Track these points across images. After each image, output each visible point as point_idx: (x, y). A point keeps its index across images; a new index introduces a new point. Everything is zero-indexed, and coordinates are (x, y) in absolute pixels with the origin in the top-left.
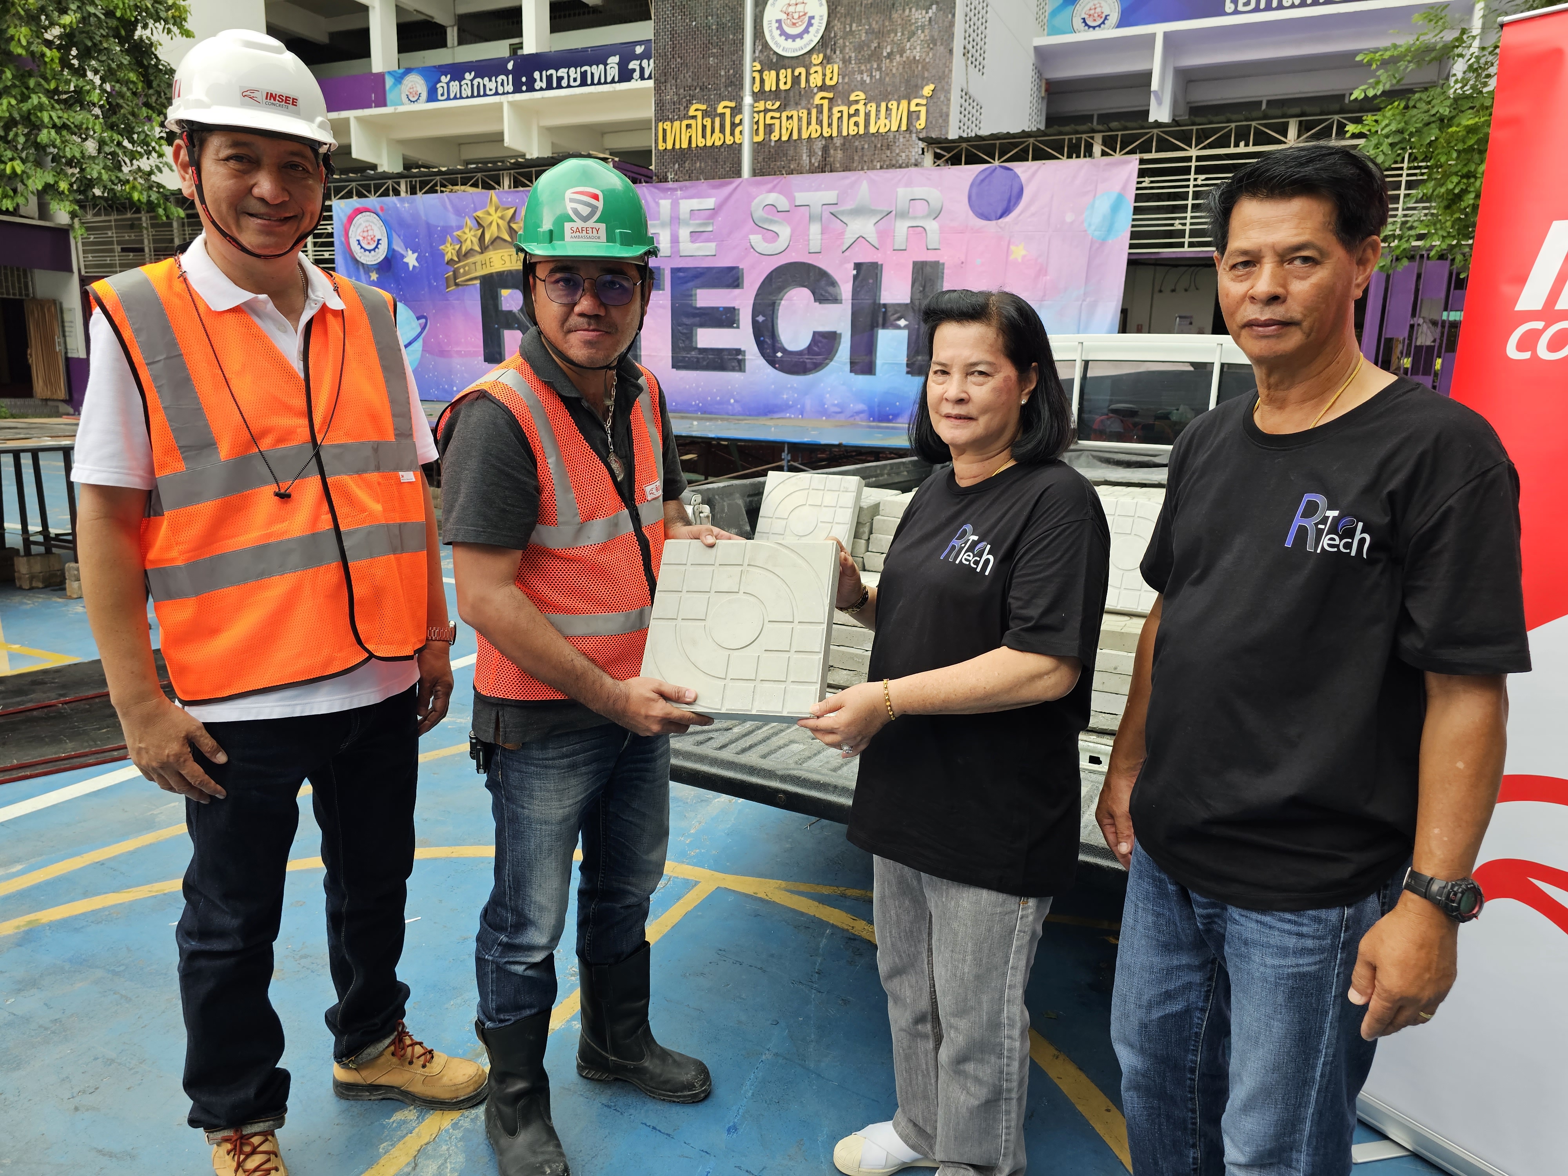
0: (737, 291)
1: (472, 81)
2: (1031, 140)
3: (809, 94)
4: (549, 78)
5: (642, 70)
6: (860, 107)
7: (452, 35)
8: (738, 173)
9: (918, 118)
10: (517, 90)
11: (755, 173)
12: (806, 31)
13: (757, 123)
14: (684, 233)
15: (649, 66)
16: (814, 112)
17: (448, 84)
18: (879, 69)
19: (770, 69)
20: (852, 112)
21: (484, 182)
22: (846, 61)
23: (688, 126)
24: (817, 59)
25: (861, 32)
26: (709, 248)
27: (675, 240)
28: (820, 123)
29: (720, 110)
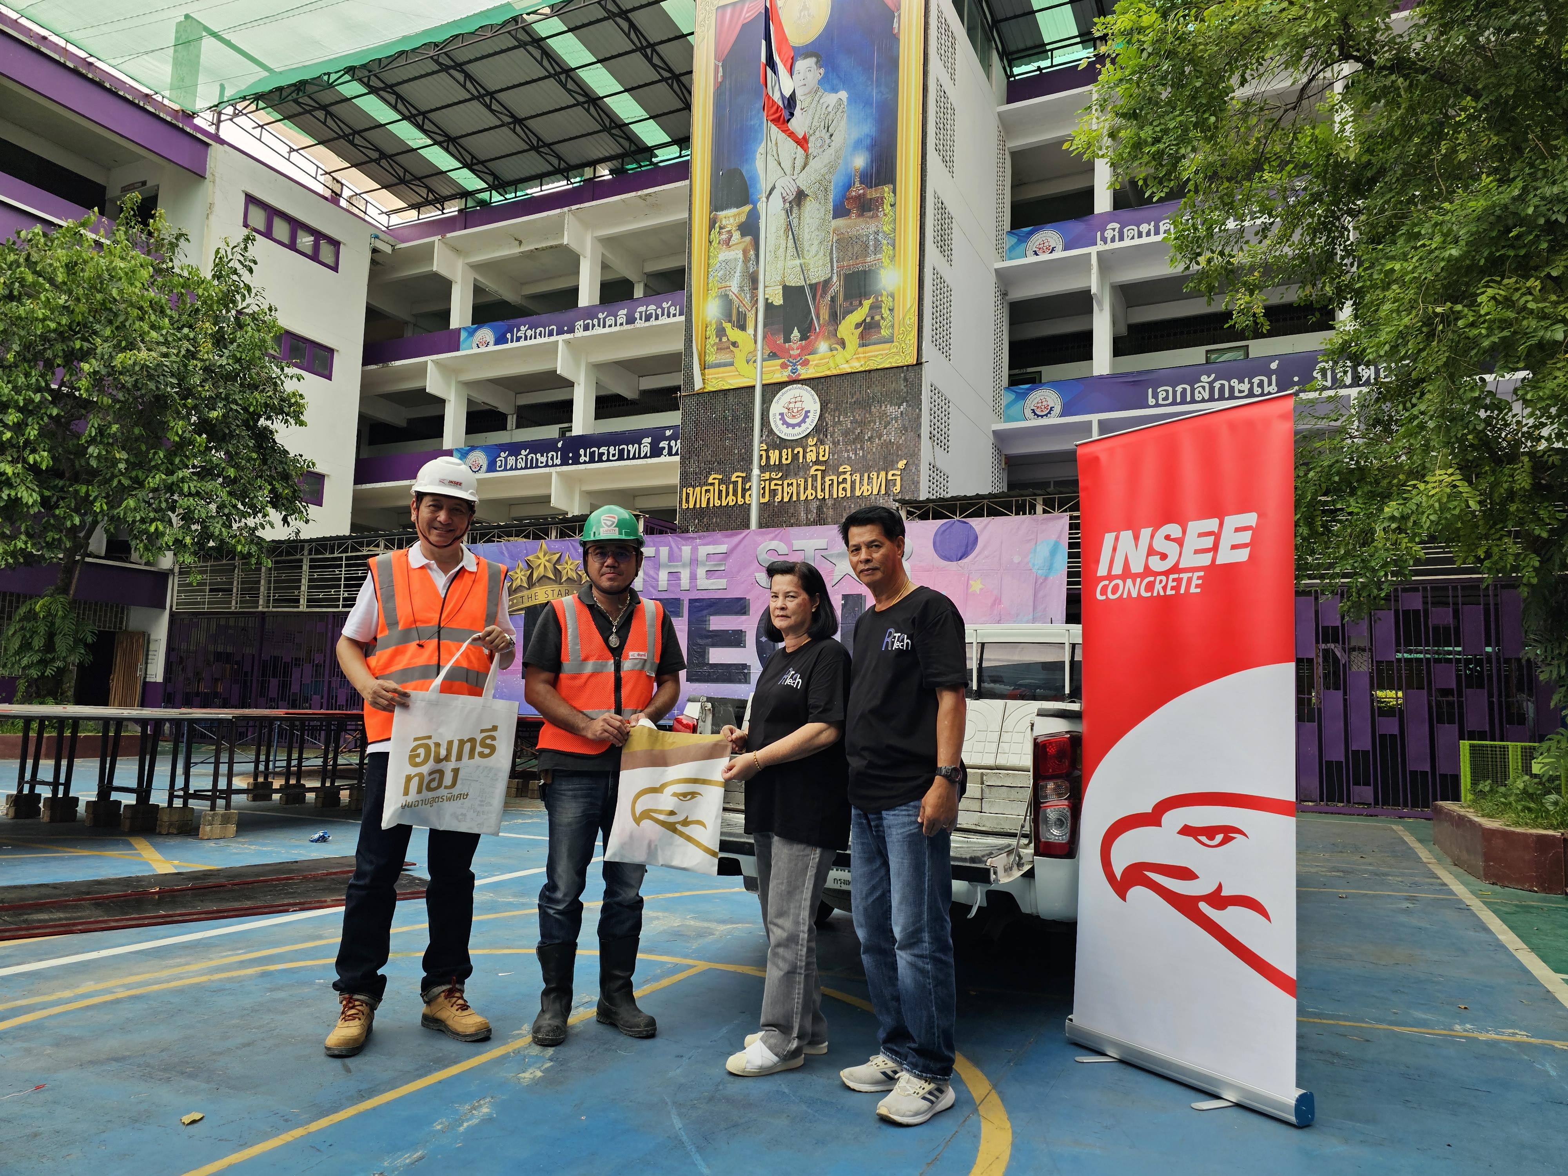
0: (744, 618)
1: (526, 456)
2: (986, 501)
3: (807, 467)
4: (592, 454)
5: (670, 448)
6: (848, 476)
7: (511, 421)
8: (748, 526)
9: (895, 485)
10: (564, 463)
11: (761, 526)
12: (804, 421)
13: (764, 488)
14: (701, 572)
15: (676, 445)
16: (810, 480)
17: (506, 458)
18: (862, 448)
19: (774, 449)
20: (840, 480)
21: (534, 534)
22: (835, 443)
23: (707, 491)
24: (811, 441)
25: (847, 422)
26: (722, 583)
27: (693, 577)
28: (814, 488)
29: (733, 479)
